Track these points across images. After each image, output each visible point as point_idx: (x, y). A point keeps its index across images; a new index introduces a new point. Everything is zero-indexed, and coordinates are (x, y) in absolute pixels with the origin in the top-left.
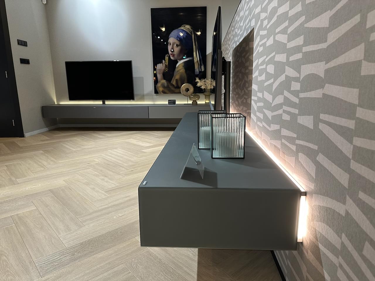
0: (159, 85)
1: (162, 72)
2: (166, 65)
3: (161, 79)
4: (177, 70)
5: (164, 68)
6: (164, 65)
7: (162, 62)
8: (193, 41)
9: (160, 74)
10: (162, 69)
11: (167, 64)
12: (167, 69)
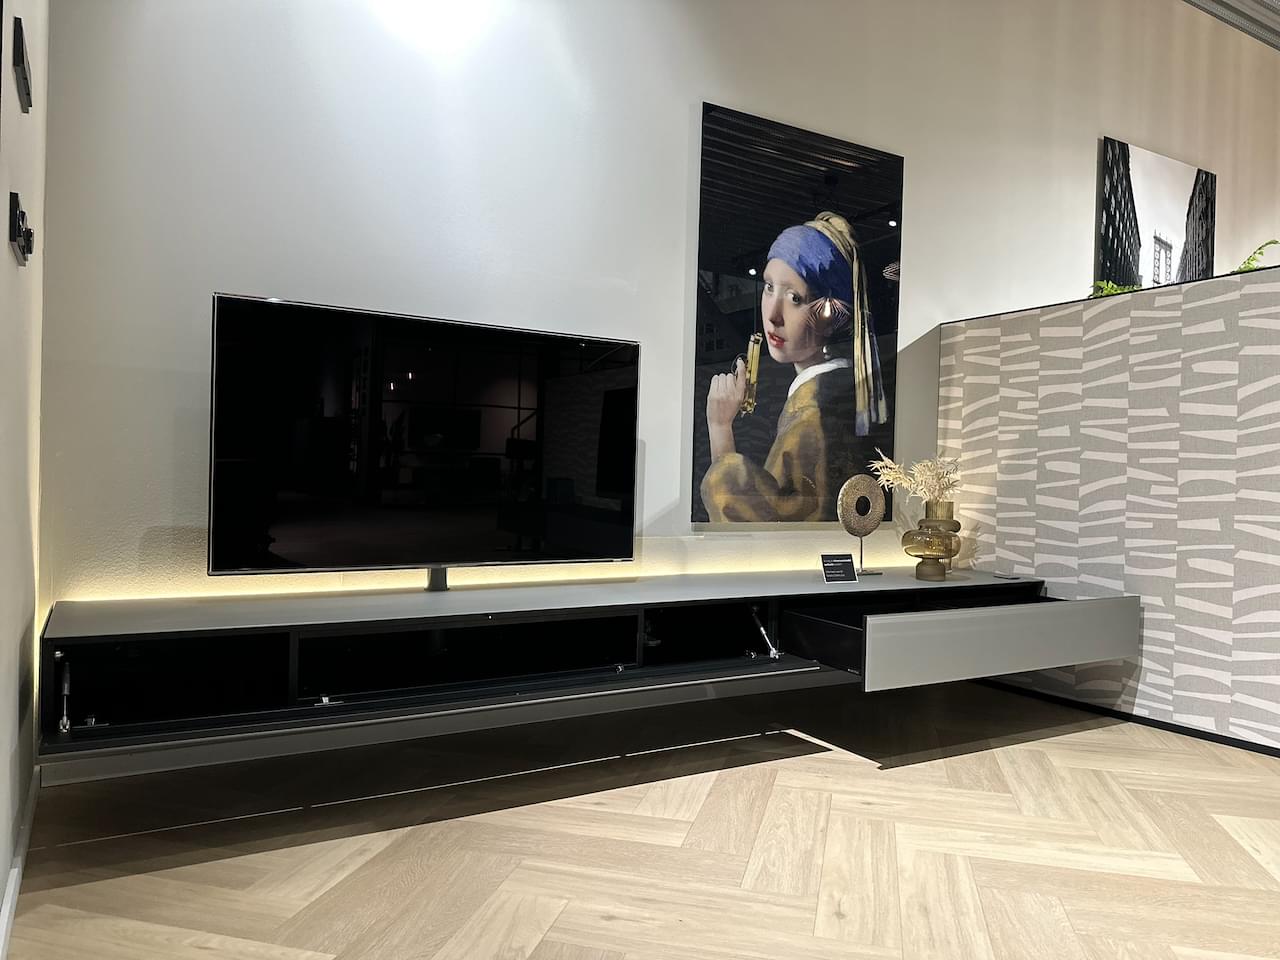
0: (713, 476)
1: (730, 414)
2: (748, 382)
3: (726, 451)
4: (791, 411)
5: (739, 396)
6: (741, 383)
7: (731, 369)
8: (856, 289)
9: (720, 423)
10: (732, 398)
11: (754, 379)
12: (749, 404)
